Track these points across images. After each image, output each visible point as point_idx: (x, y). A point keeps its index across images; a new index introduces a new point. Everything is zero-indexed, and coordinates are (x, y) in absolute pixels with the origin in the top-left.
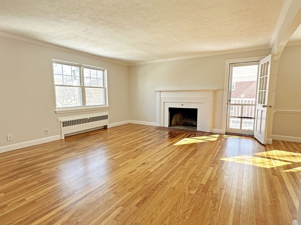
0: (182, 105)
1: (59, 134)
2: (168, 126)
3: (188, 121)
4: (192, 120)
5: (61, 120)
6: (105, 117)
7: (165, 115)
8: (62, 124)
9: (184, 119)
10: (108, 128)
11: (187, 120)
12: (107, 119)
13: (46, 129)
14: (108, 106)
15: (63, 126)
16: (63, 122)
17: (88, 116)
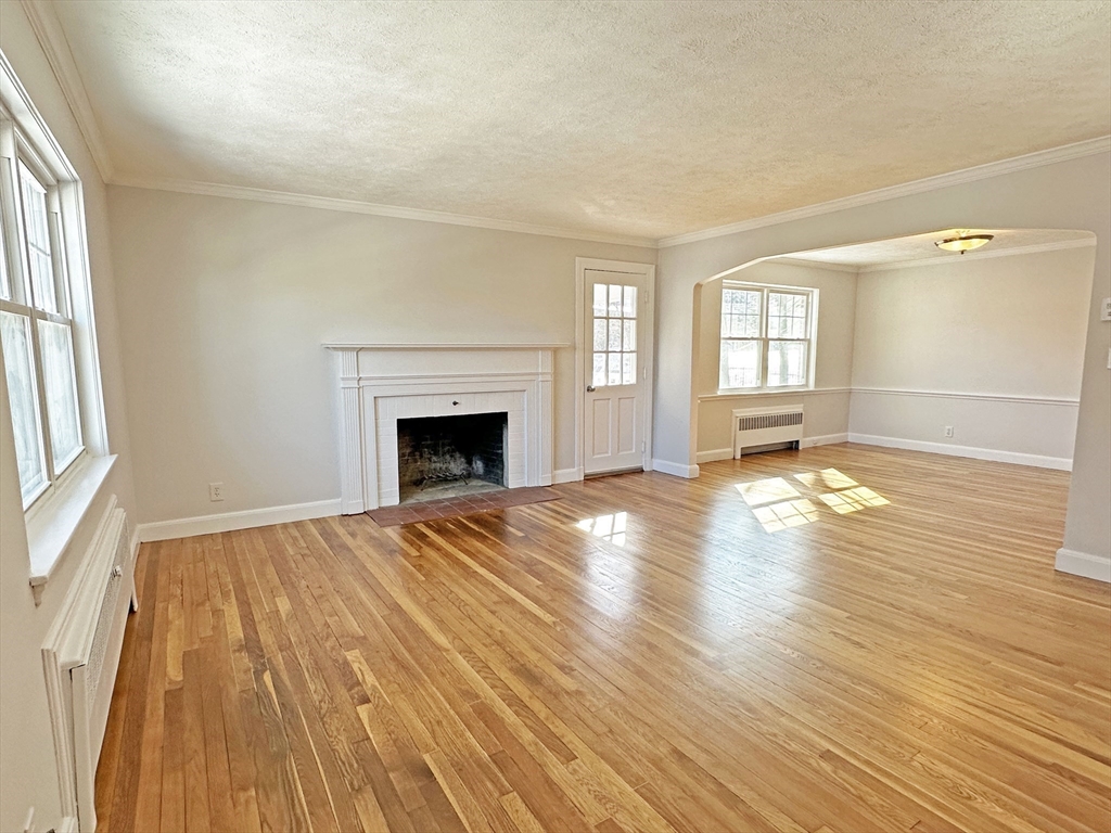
0: (455, 403)
2: (396, 501)
3: (433, 465)
4: (448, 457)
7: (382, 453)
9: (416, 461)
11: (430, 459)
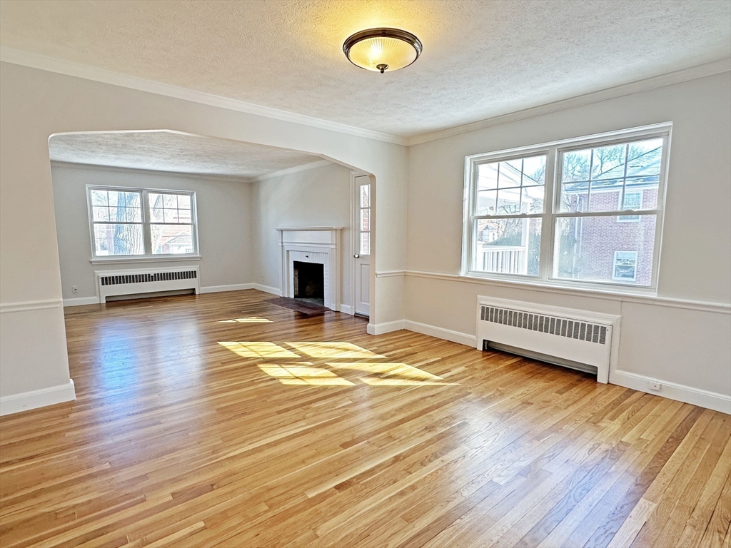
0: (307, 256)
1: (96, 295)
2: (293, 297)
5: (99, 275)
6: (193, 275)
7: (290, 275)
8: (100, 280)
10: (197, 293)
12: (194, 279)
13: (75, 287)
14: (198, 255)
15: (103, 284)
16: (102, 278)
17: (152, 271)
